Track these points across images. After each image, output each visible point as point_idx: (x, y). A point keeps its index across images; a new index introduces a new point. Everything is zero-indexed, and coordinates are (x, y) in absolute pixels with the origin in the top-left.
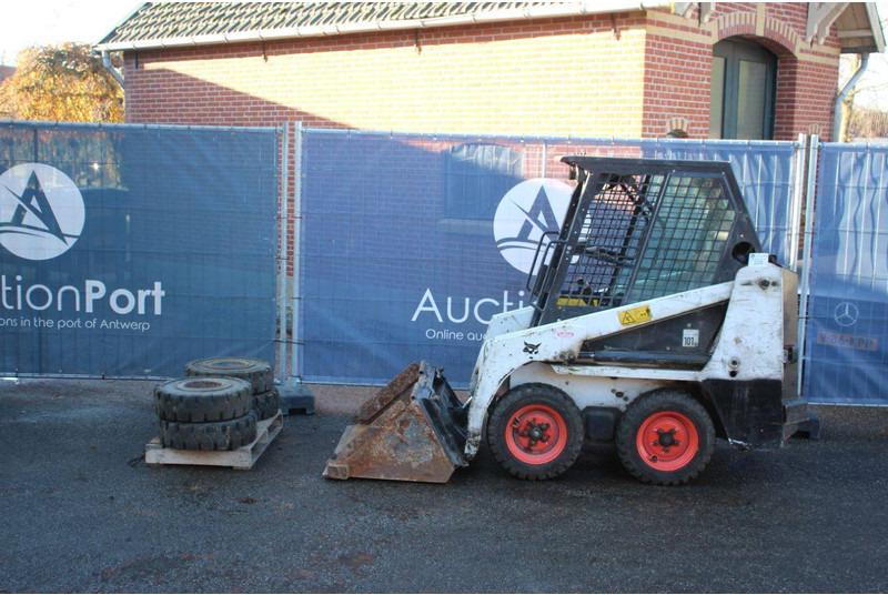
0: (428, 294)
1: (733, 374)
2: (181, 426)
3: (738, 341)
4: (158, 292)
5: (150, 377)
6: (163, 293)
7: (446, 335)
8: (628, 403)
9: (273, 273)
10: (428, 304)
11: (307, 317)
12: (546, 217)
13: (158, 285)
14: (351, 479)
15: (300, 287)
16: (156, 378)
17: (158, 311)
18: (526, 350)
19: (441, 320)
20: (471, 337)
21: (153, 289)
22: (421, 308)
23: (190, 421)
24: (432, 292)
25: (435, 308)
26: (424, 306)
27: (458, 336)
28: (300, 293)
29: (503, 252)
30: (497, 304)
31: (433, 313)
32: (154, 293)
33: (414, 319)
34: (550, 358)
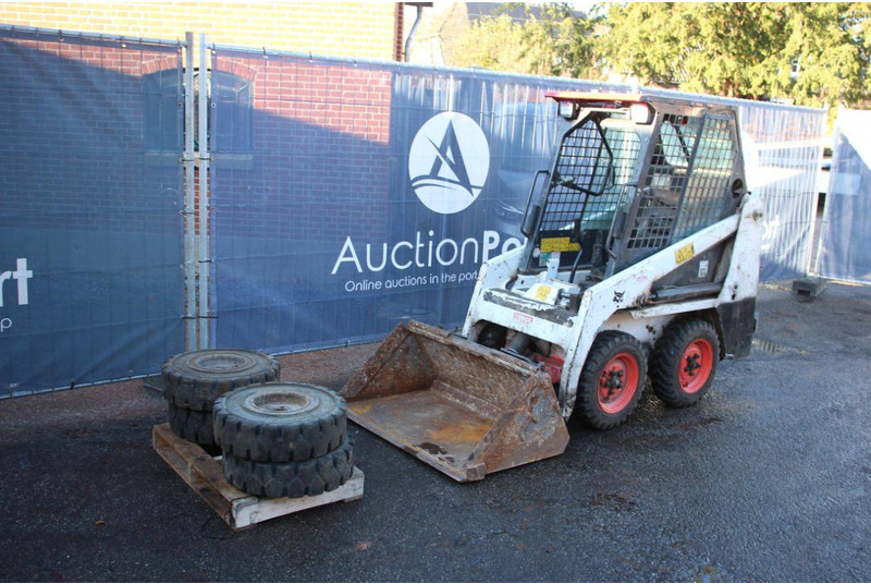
0: (349, 242)
1: (733, 297)
2: (301, 467)
3: (739, 268)
4: (23, 272)
5: (16, 394)
6: (30, 274)
7: (365, 286)
8: (656, 336)
9: (180, 231)
10: (348, 254)
11: (220, 283)
12: (453, 153)
13: (22, 263)
14: (489, 476)
15: (210, 247)
16: (24, 393)
17: (23, 299)
18: (615, 300)
19: (360, 270)
20: (388, 284)
21: (14, 268)
22: (341, 259)
23: (312, 457)
24: (352, 240)
25: (355, 258)
26: (345, 256)
27: (377, 285)
28: (211, 255)
29: (417, 191)
30: (411, 246)
31: (353, 263)
32: (16, 275)
33: (334, 272)
34: (630, 305)
